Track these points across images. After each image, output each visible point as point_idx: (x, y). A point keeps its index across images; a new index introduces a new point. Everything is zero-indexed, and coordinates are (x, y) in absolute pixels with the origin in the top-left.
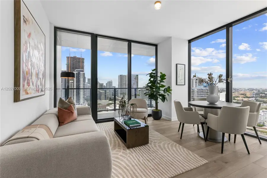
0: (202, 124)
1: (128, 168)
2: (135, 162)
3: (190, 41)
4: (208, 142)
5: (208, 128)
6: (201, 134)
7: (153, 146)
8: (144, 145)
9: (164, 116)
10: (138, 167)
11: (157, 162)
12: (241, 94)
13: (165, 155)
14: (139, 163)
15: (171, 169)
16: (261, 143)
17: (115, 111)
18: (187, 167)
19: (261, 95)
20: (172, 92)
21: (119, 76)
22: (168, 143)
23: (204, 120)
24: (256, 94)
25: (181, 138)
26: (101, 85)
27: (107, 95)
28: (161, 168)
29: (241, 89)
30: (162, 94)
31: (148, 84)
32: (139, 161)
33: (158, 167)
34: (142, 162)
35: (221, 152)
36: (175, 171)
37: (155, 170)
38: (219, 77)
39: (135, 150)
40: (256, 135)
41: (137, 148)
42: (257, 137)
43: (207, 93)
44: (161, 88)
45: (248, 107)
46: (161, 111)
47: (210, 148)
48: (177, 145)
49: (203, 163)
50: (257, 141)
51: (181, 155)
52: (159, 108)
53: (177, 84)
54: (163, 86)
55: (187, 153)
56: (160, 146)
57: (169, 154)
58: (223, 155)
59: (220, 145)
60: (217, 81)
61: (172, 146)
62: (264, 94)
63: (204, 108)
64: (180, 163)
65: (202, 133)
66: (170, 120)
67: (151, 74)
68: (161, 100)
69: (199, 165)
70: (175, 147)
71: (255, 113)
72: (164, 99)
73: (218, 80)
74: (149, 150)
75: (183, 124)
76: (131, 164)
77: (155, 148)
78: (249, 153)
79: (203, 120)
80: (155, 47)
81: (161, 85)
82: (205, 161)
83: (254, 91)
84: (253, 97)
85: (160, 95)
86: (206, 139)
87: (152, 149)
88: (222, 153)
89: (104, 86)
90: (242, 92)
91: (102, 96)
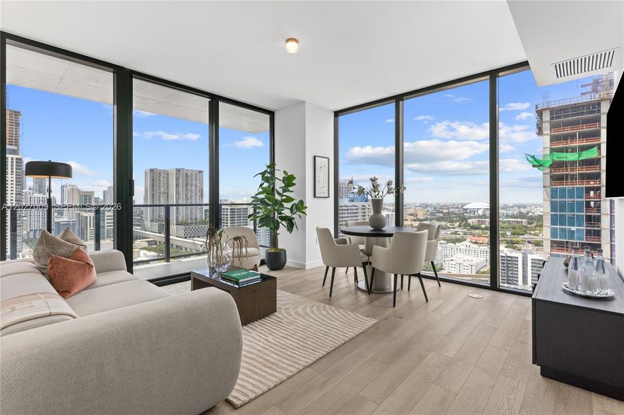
0: (364, 265)
1: (252, 356)
2: (261, 344)
3: (337, 114)
4: (373, 296)
5: (374, 269)
6: (362, 285)
7: (286, 315)
8: (267, 316)
9: (290, 262)
10: (270, 351)
11: (300, 337)
12: (410, 215)
13: (311, 324)
14: (269, 344)
15: (327, 341)
16: (440, 286)
17: (168, 261)
18: (350, 333)
19: (437, 214)
20: (307, 211)
21: (146, 173)
22: (311, 305)
23: (367, 258)
24: (432, 214)
25: (330, 296)
26: (86, 196)
27: (106, 225)
28: (310, 343)
29: (409, 205)
30: (286, 217)
31: (256, 195)
32: (269, 341)
33: (304, 343)
34: (274, 342)
35: (392, 305)
36: (334, 342)
37: (301, 347)
38: (388, 184)
39: (254, 328)
40: (435, 276)
41: (256, 322)
42: (436, 278)
43: (353, 213)
44: (286, 204)
45: (427, 231)
46: (285, 251)
47: (377, 303)
48: (327, 306)
49: (372, 324)
50: (435, 283)
51: (337, 319)
52: (280, 246)
53: (315, 197)
54: (289, 200)
55: (346, 315)
56: (297, 313)
57: (317, 321)
58: (396, 308)
59: (392, 296)
60: (385, 192)
61: (318, 309)
62: (442, 212)
63: (365, 238)
64: (338, 330)
65: (364, 282)
66: (302, 268)
67: (263, 174)
68: (285, 229)
69: (367, 327)
70: (325, 310)
71: (434, 241)
72: (291, 225)
73: (386, 189)
74: (280, 322)
75: (334, 269)
76: (255, 349)
77: (290, 318)
78: (427, 301)
79: (365, 259)
80: (269, 116)
81: (284, 198)
82: (374, 321)
83: (429, 208)
84: (426, 219)
85: (283, 218)
86: (369, 291)
87: (285, 320)
88: (394, 306)
89: (96, 198)
90: (411, 211)
91: (89, 228)
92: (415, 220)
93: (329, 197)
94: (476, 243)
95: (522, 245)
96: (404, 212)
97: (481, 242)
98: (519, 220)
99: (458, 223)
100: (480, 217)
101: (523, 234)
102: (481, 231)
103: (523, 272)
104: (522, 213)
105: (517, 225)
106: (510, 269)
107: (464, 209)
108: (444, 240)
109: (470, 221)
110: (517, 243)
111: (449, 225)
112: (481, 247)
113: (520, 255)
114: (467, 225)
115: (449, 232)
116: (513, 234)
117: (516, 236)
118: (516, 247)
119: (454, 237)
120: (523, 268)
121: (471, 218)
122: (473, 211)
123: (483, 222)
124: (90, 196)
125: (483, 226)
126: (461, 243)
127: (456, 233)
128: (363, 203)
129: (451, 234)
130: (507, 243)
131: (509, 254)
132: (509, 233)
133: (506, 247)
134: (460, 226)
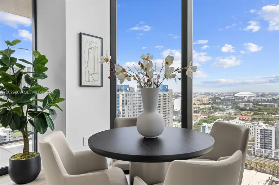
12: (198, 100)
24: (213, 100)
29: (197, 93)
62: (220, 99)
83: (210, 96)
84: (209, 104)
90: (198, 98)
92: (201, 104)
93: (102, 86)
94: (243, 120)
95: (274, 122)
96: (193, 99)
97: (246, 119)
98: (272, 104)
99: (231, 106)
100: (246, 102)
101: (275, 114)
102: (246, 112)
103: (276, 140)
104: (274, 99)
105: (271, 108)
106: (267, 138)
107: (235, 97)
108: (221, 118)
109: (239, 105)
110: (271, 120)
111: (224, 107)
112: (247, 123)
113: (273, 129)
114: (237, 108)
115: (225, 113)
116: (268, 113)
117: (270, 115)
118: (270, 123)
119: (228, 116)
120: (276, 138)
121: (239, 102)
122: (241, 98)
123: (248, 106)
125: (248, 108)
126: (233, 120)
127: (229, 114)
128: (165, 92)
129: (227, 114)
130: (265, 120)
131: (266, 128)
132: (265, 113)
133: (264, 123)
134: (232, 108)
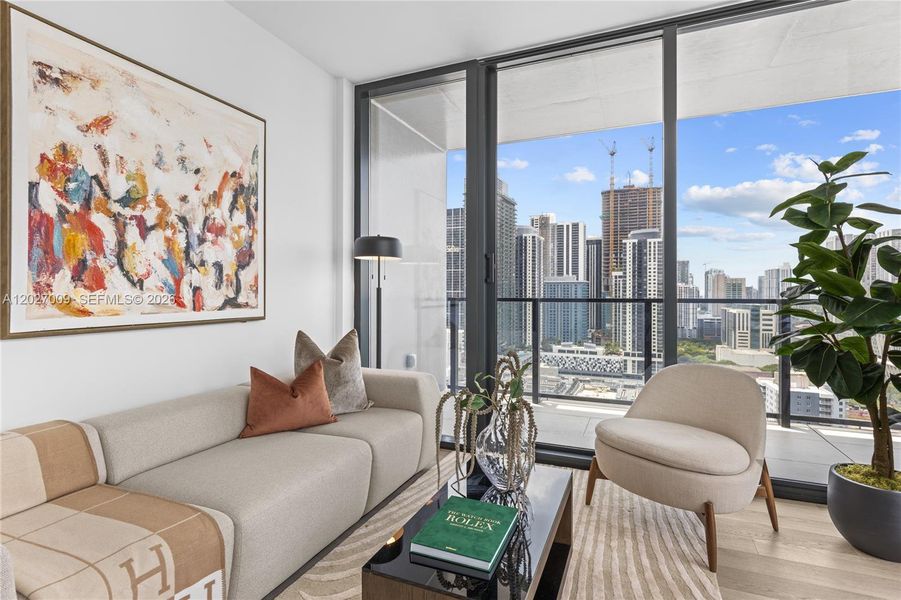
26: (734, 285)
27: (762, 327)
89: (748, 289)
91: (737, 331)
124: (740, 285)
